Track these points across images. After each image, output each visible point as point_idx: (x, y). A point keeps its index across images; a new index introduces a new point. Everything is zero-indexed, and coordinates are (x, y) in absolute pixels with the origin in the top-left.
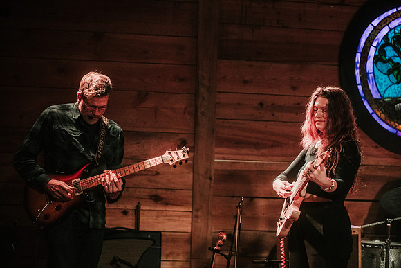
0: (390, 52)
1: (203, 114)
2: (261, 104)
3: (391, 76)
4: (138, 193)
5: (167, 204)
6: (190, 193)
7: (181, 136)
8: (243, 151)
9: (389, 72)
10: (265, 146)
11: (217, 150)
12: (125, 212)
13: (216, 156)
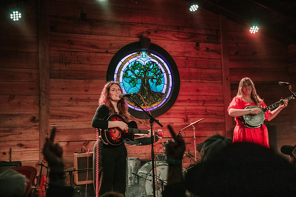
0: (130, 73)
1: (43, 104)
2: (71, 99)
3: (131, 83)
4: (11, 143)
5: (26, 148)
6: (38, 142)
7: (33, 115)
8: (64, 120)
9: (130, 82)
10: (74, 118)
11: (50, 121)
12: (4, 153)
13: (50, 123)
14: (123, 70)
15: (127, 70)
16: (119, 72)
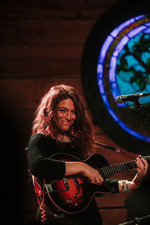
3: (135, 84)
9: (132, 81)
14: (116, 54)
15: (124, 55)
16: (107, 60)
